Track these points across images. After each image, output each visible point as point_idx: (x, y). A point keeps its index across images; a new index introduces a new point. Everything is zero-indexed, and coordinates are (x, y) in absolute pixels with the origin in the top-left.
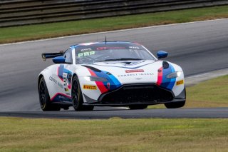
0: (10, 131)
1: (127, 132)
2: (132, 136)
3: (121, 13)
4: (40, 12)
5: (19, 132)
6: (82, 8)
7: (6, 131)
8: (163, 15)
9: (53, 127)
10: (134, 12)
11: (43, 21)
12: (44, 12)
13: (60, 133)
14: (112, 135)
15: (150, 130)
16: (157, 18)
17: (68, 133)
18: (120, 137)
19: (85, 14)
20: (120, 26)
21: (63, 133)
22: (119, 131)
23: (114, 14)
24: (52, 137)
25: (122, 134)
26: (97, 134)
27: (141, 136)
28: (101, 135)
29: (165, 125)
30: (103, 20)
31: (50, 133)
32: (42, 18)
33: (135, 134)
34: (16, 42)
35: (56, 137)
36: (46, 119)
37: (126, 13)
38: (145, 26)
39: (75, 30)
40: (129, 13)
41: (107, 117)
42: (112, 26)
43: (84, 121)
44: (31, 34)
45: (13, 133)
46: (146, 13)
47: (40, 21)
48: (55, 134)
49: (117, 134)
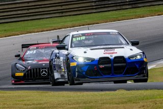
0: (38, 102)
1: (130, 101)
2: (134, 105)
3: (124, 7)
4: (60, 8)
5: (46, 103)
6: (93, 4)
7: (35, 102)
8: (157, 8)
9: (72, 98)
10: (134, 6)
11: (63, 15)
12: (64, 7)
13: (78, 103)
14: (119, 104)
15: (148, 99)
16: (152, 11)
17: (84, 103)
18: (125, 105)
19: (96, 9)
20: (123, 18)
21: (80, 103)
22: (124, 100)
23: (119, 8)
24: (71, 106)
25: (126, 102)
26: (107, 103)
27: (141, 104)
28: (110, 104)
29: (159, 95)
30: (110, 13)
31: (70, 103)
32: (62, 12)
33: (137, 103)
34: (42, 31)
35: (74, 106)
36: (66, 92)
37: (128, 7)
38: (143, 17)
39: (88, 21)
40: (130, 7)
41: (114, 90)
42: (117, 18)
43: (96, 93)
44: (54, 25)
45: (41, 104)
46: (143, 7)
47: (61, 15)
48: (74, 104)
49: (123, 103)
